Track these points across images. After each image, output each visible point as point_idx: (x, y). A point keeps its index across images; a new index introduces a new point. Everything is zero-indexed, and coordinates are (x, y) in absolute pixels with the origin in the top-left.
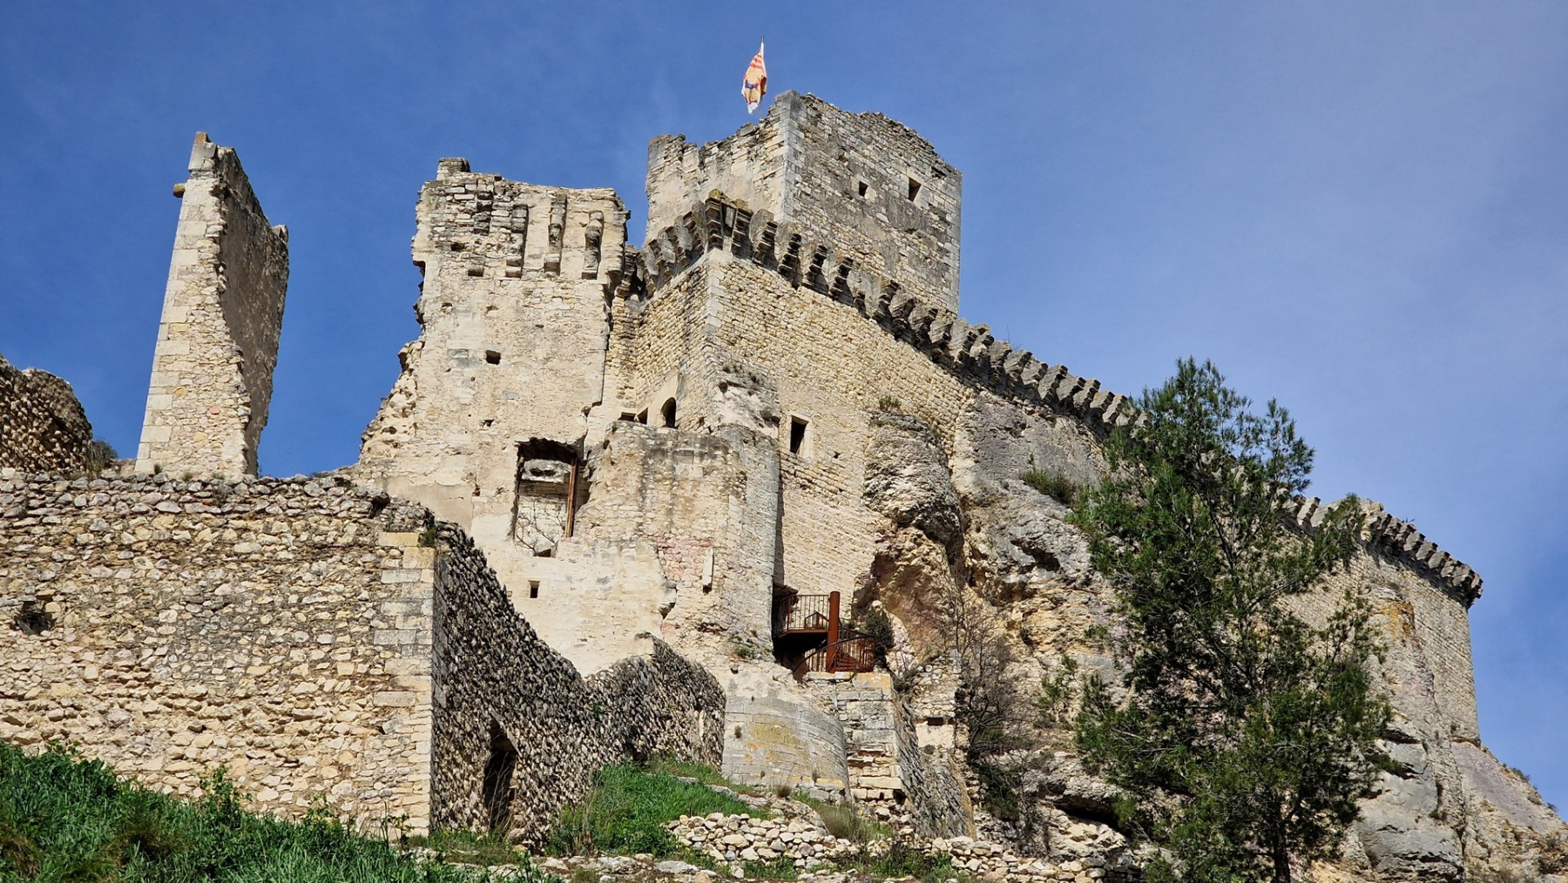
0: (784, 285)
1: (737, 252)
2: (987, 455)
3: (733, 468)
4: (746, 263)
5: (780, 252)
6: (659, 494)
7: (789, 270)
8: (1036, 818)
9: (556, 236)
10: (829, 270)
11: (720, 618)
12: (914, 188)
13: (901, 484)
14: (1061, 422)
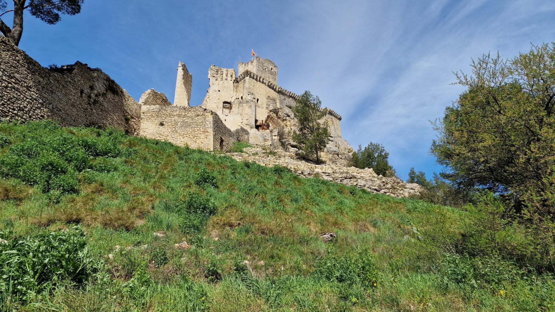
0: (256, 81)
1: (250, 77)
2: (281, 103)
3: (250, 105)
4: (251, 79)
5: (255, 77)
6: (241, 108)
7: (256, 80)
8: (287, 147)
9: (227, 75)
10: (261, 80)
11: (249, 123)
12: (272, 69)
13: (270, 107)
14: (290, 99)
